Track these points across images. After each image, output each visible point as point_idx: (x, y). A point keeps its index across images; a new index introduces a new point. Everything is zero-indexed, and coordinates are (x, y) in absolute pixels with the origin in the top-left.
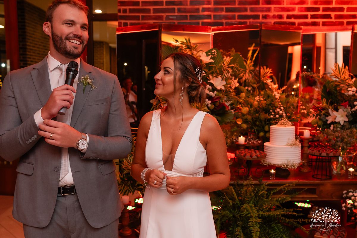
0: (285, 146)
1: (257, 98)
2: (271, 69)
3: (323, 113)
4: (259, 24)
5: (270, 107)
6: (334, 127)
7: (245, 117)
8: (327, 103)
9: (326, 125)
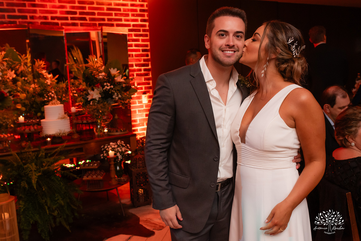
0: (57, 119)
1: (33, 86)
2: (44, 62)
3: (84, 94)
4: (26, 24)
5: (43, 92)
6: (93, 103)
7: (23, 101)
8: (87, 86)
9: (87, 102)
